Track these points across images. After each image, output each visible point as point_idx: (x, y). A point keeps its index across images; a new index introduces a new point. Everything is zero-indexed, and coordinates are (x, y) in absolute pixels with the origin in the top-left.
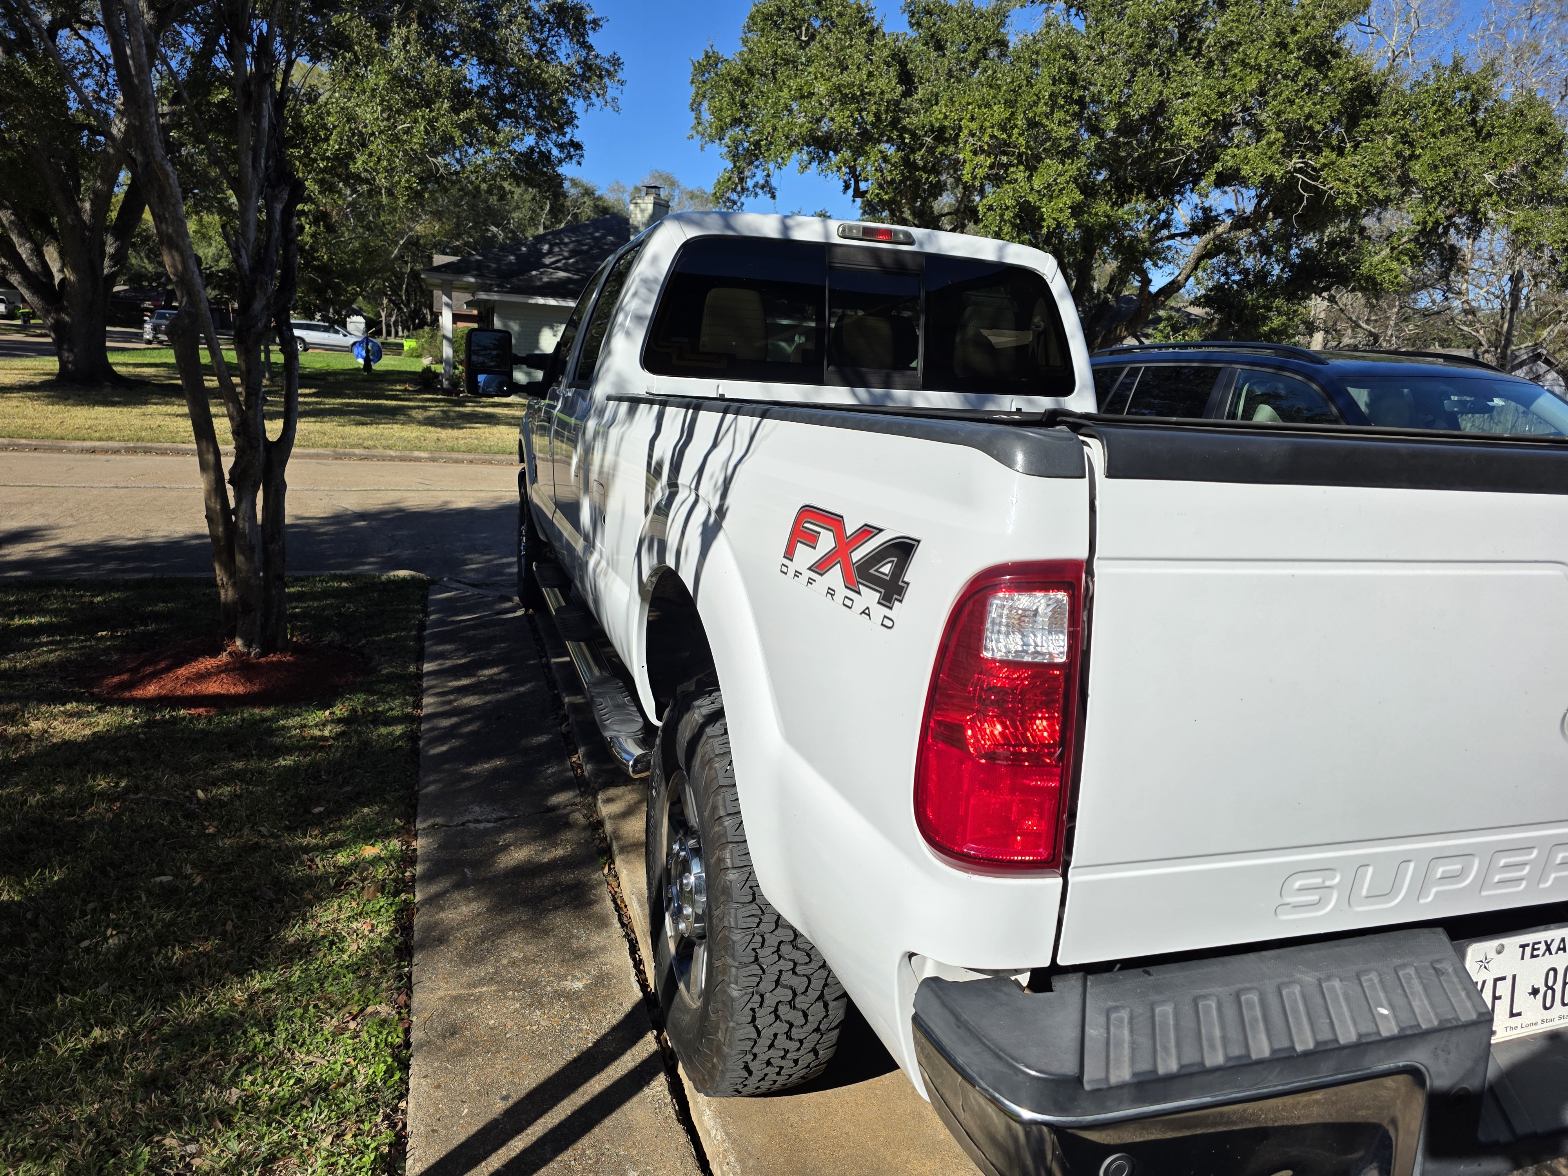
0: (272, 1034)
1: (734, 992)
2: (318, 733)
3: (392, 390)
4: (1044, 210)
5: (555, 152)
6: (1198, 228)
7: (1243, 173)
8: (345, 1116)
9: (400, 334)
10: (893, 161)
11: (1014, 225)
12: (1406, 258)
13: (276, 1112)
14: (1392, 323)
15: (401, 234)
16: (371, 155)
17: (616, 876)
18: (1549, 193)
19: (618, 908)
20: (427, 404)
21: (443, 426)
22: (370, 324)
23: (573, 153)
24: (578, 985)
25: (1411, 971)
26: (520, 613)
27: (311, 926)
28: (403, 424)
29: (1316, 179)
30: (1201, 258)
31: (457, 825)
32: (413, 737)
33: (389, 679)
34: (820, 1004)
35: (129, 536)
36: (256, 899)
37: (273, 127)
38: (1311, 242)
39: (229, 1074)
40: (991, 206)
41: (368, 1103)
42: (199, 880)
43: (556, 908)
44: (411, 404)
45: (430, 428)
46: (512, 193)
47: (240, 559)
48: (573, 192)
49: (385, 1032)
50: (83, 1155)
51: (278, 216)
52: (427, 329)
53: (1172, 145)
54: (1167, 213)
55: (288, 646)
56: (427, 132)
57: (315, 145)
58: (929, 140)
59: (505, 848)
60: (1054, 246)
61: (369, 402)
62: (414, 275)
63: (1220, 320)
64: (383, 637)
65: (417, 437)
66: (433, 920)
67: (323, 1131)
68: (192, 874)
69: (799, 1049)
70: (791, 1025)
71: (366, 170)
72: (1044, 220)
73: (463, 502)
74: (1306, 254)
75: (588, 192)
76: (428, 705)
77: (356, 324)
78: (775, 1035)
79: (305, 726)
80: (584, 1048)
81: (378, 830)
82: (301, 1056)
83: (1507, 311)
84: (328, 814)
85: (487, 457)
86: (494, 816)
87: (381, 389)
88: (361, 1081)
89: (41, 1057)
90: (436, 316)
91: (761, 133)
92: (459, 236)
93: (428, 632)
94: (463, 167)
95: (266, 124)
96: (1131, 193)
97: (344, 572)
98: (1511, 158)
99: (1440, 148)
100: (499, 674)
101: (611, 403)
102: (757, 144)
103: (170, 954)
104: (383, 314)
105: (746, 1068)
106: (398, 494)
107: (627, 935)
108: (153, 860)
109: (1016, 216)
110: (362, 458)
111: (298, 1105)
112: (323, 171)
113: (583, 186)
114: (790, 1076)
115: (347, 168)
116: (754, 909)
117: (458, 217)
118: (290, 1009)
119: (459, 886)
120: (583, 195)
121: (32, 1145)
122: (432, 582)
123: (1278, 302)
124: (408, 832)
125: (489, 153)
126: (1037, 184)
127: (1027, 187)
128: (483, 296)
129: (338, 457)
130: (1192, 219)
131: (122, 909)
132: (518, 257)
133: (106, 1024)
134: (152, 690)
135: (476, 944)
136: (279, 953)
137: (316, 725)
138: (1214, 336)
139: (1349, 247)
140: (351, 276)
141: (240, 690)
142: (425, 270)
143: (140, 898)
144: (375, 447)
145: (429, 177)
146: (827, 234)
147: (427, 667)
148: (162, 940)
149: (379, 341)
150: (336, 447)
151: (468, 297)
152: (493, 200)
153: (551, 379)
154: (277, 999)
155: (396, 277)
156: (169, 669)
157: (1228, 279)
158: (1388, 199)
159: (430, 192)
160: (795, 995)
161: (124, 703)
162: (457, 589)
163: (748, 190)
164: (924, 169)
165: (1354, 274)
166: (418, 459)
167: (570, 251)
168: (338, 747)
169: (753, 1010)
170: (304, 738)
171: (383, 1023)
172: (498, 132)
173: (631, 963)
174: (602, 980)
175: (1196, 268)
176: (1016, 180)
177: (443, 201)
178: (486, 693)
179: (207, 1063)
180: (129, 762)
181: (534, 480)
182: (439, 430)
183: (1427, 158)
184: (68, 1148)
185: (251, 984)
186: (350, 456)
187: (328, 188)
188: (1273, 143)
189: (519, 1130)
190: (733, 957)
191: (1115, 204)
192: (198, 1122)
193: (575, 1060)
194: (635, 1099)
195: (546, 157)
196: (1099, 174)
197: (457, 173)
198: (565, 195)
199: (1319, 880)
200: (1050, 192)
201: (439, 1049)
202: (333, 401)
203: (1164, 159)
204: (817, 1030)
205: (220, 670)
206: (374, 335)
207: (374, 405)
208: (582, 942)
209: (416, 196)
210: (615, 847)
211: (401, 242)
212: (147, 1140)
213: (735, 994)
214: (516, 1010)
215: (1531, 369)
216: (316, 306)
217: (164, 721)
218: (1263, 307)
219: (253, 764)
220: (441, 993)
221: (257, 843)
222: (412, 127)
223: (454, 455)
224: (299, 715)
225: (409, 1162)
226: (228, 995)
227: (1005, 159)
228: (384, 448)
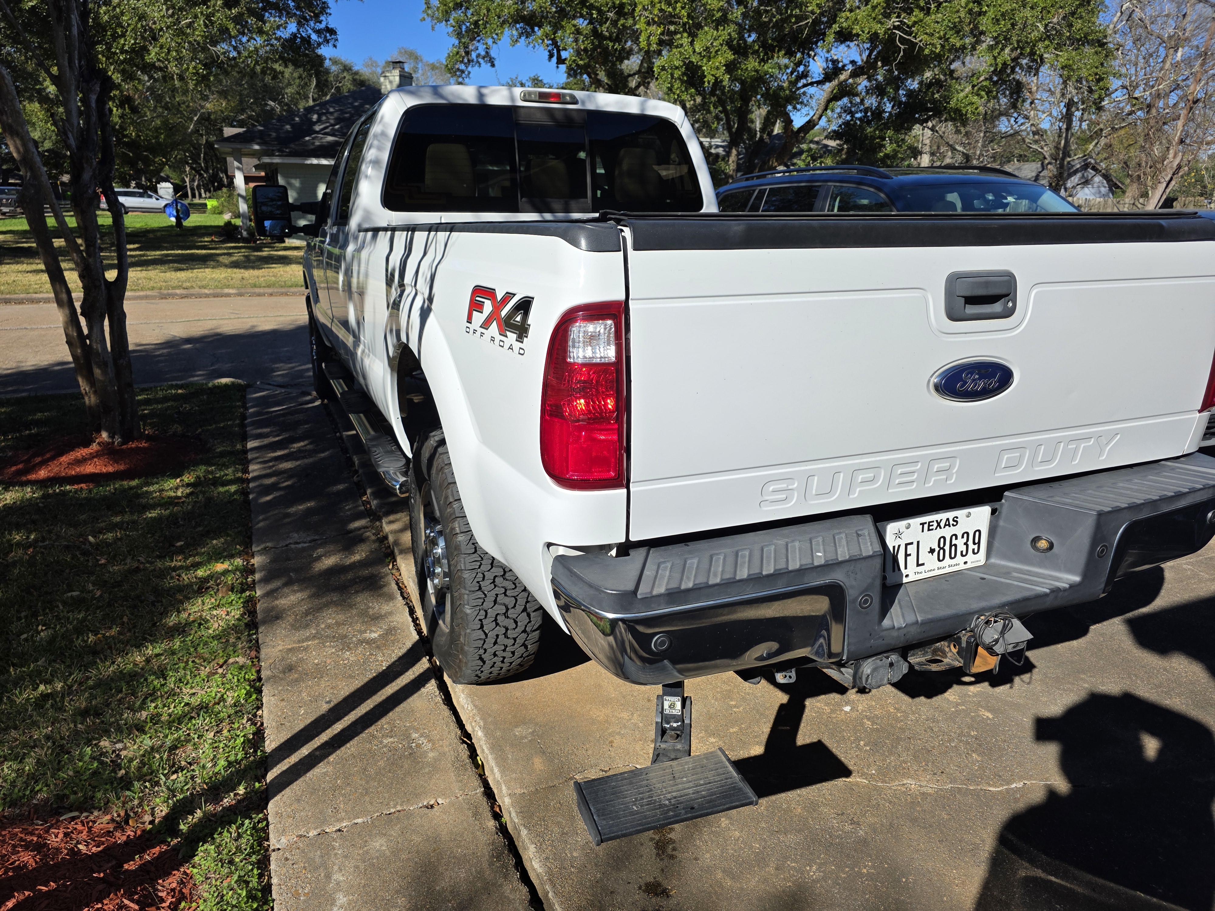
0: (165, 679)
1: (468, 610)
2: (173, 494)
3: (201, 242)
4: (704, 68)
5: (314, 37)
6: (828, 77)
7: (854, 32)
8: (221, 721)
9: (203, 195)
10: (585, 32)
11: (682, 82)
12: (983, 93)
13: (174, 721)
14: (980, 145)
15: (194, 112)
16: (161, 47)
17: (398, 569)
18: (1085, 37)
19: (400, 588)
20: (231, 251)
21: (246, 268)
22: (177, 189)
23: (329, 37)
24: (374, 635)
25: (843, 535)
26: (318, 403)
27: (184, 615)
28: (213, 268)
29: (910, 34)
30: (829, 101)
31: (282, 547)
32: (244, 493)
33: (222, 455)
34: (525, 614)
35: (5, 367)
36: (142, 602)
37: (81, 34)
38: (913, 84)
39: (139, 703)
40: (663, 67)
41: (236, 712)
42: (98, 593)
43: (357, 592)
44: (218, 252)
45: (235, 270)
46: (282, 73)
47: (97, 372)
48: (334, 69)
49: (243, 673)
50: (46, 754)
51: (93, 105)
52: (225, 190)
53: (801, 11)
54: (805, 65)
55: (142, 437)
56: (206, 26)
57: (114, 41)
58: (611, 15)
59: (319, 558)
60: (717, 96)
61: (183, 252)
62: (209, 145)
63: (847, 149)
64: (214, 426)
65: (225, 278)
66: (270, 605)
67: (207, 730)
68: (93, 590)
69: (514, 645)
70: (507, 629)
71: (159, 60)
72: (705, 77)
73: (266, 325)
74: (910, 94)
75: (347, 68)
76: (253, 471)
77: (166, 189)
78: (497, 636)
79: (163, 490)
80: (381, 670)
81: (225, 554)
82: (186, 690)
83: (1064, 130)
84: (187, 545)
85: (283, 290)
86: (309, 539)
87: (192, 241)
88: (230, 701)
89: (6, 704)
90: (231, 179)
91: (479, 14)
92: (243, 111)
93: (249, 420)
94: (239, 53)
95: (75, 31)
96: (773, 51)
97: (179, 382)
98: (1053, 10)
99: (1000, 6)
100: (305, 446)
101: (361, 234)
102: (476, 23)
103: (86, 638)
104: (187, 180)
105: (481, 659)
106: (214, 322)
107: (407, 604)
108: (63, 583)
109: (684, 74)
110: (183, 297)
111: (189, 716)
112: (123, 62)
113: (342, 63)
114: (511, 663)
115: (143, 59)
116: (476, 557)
117: (241, 95)
118: (175, 664)
119: (289, 583)
120: (343, 71)
121: (10, 754)
122: (248, 386)
123: (890, 133)
124: (248, 554)
125: (259, 40)
126: (698, 47)
127: (691, 50)
128: (266, 160)
129: (164, 297)
130: (824, 69)
131: (47, 614)
132: (293, 126)
133: (47, 682)
134: (43, 474)
135: (302, 617)
136: (163, 632)
137: (171, 489)
138: (844, 162)
139: (941, 87)
140: (157, 149)
141: (111, 469)
142: (217, 141)
143: (58, 607)
144: (192, 287)
145: (211, 63)
146: (512, 99)
147: (250, 445)
148: (80, 630)
149: (186, 202)
150: (161, 289)
151: (256, 162)
152: (268, 79)
153: (321, 220)
154: (165, 659)
155: (195, 148)
156: (53, 458)
157: (852, 116)
158: (963, 48)
159: (214, 76)
160: (507, 609)
161: (23, 484)
162: (268, 390)
163: (473, 61)
164: (610, 39)
165: (945, 108)
166: (228, 295)
167: (335, 119)
168: (189, 503)
169: (481, 620)
170: (163, 498)
171: (241, 668)
172: (264, 22)
173: (410, 619)
174: (391, 631)
175: (826, 109)
176: (682, 45)
177: (226, 82)
178: (297, 459)
179: (122, 698)
180: (34, 522)
181: (317, 300)
182: (242, 271)
183: (991, 14)
184: (35, 752)
185: (146, 652)
186: (173, 296)
187: (129, 76)
188: (876, 7)
189: (339, 719)
190: (465, 589)
191: (763, 60)
192: (122, 732)
193: (374, 678)
194: (416, 695)
195: (307, 41)
196: (749, 36)
197: (234, 58)
198: (327, 72)
199: (785, 485)
200: (708, 54)
201: (282, 679)
202: (153, 253)
203: (796, 23)
204: (524, 631)
205: (92, 457)
206: (181, 197)
207: (188, 255)
208: (375, 610)
209: (203, 79)
210: (396, 551)
211: (195, 119)
212: (88, 743)
213: (468, 611)
214: (332, 653)
215: (1083, 175)
216: (130, 175)
217: (55, 494)
218: (879, 137)
219: (127, 518)
220: (280, 648)
221: (137, 567)
222: (193, 22)
223: (257, 290)
224: (157, 483)
225: (267, 743)
226: (131, 659)
227: (672, 28)
228: (200, 288)
